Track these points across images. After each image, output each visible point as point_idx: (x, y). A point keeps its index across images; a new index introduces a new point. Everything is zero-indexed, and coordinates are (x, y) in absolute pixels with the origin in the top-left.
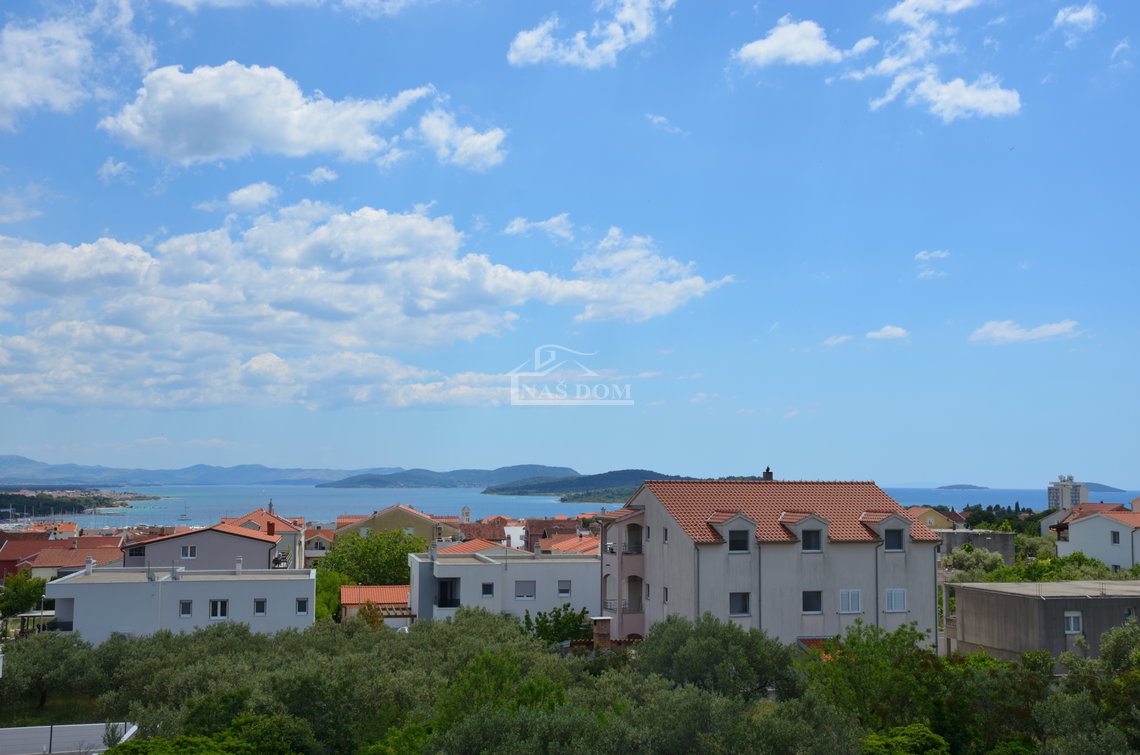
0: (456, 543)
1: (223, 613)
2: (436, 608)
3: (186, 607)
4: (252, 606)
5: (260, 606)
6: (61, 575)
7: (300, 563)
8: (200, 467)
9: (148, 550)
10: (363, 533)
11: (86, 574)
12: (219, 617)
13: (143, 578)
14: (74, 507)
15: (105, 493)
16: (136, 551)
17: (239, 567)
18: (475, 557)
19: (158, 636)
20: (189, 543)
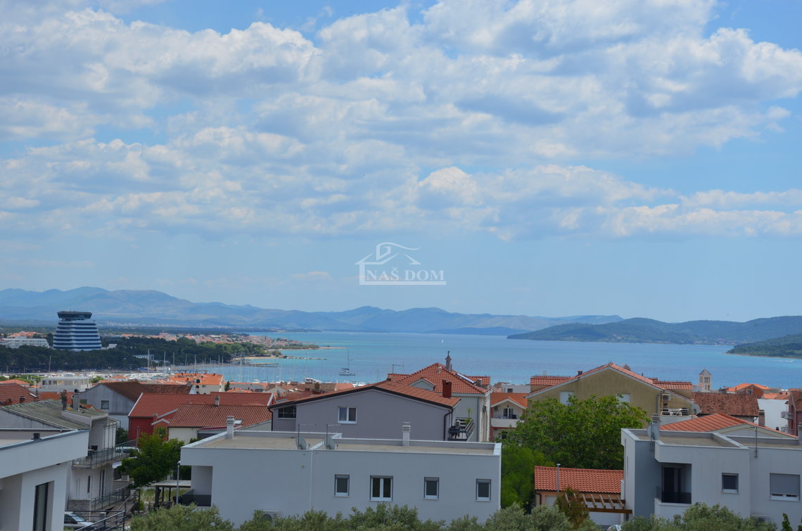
0: (688, 418)
1: (387, 494)
2: (658, 502)
3: (342, 484)
4: (421, 486)
5: (432, 487)
6: (200, 437)
7: (484, 434)
8: (367, 310)
9: (300, 410)
10: (564, 399)
11: (227, 437)
12: (381, 499)
13: (292, 445)
14: (220, 355)
15: (255, 339)
16: (286, 411)
17: (406, 437)
18: (712, 437)
19: (309, 517)
20: (348, 402)
